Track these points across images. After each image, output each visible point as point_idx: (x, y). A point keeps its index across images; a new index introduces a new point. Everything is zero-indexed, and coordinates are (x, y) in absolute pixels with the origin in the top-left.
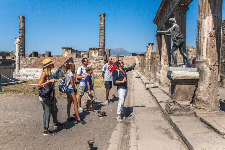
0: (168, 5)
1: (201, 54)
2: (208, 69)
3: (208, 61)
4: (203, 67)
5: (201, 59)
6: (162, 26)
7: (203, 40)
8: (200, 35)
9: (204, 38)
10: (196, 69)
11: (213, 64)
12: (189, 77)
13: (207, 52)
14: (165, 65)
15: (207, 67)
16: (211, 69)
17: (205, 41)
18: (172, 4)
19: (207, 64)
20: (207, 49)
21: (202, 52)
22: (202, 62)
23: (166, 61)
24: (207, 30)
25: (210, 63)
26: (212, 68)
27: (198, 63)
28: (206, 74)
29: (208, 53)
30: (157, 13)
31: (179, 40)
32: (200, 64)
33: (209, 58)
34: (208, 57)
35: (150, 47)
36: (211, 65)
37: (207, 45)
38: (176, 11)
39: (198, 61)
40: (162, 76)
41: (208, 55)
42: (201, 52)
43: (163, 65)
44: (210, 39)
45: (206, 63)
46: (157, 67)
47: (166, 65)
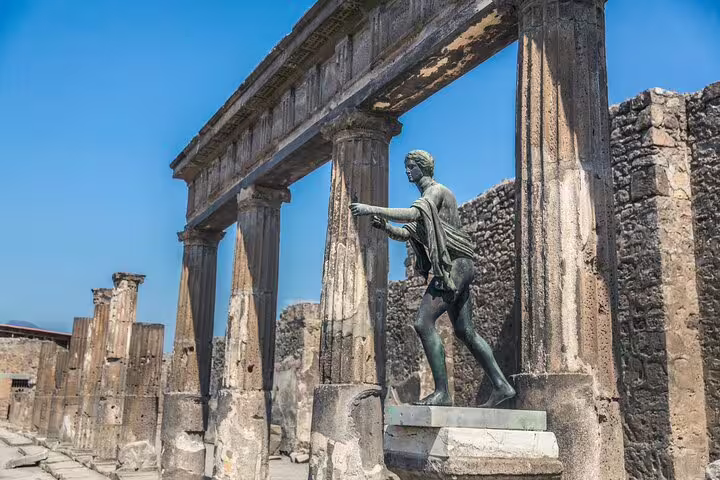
0: (287, 96)
1: (555, 343)
2: (593, 416)
3: (588, 378)
4: (569, 408)
5: (556, 365)
6: (236, 191)
7: (556, 277)
8: (539, 250)
9: (562, 264)
10: (541, 415)
11: (606, 394)
12: (523, 460)
13: (578, 333)
14: (245, 395)
15: (587, 406)
16: (601, 419)
17: (570, 279)
18: (317, 93)
19: (587, 393)
20: (579, 318)
21: (560, 333)
22: (561, 381)
23: (250, 369)
24: (574, 233)
25: (596, 387)
26: (607, 415)
27: (542, 387)
28: (585, 443)
29: (584, 337)
30: (212, 123)
31: (460, 265)
32: (553, 392)
33: (593, 361)
34: (585, 361)
35: (121, 294)
36: (602, 399)
37: (578, 301)
38: (349, 128)
39: (542, 378)
40: (229, 454)
41: (587, 351)
42: (554, 332)
43: (236, 395)
44: (587, 273)
45: (581, 386)
46: (182, 404)
47: (253, 395)
